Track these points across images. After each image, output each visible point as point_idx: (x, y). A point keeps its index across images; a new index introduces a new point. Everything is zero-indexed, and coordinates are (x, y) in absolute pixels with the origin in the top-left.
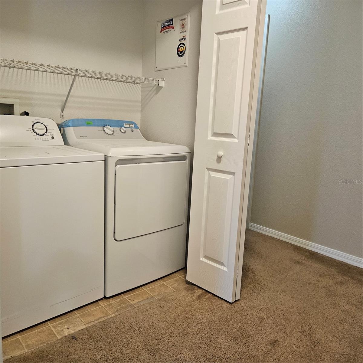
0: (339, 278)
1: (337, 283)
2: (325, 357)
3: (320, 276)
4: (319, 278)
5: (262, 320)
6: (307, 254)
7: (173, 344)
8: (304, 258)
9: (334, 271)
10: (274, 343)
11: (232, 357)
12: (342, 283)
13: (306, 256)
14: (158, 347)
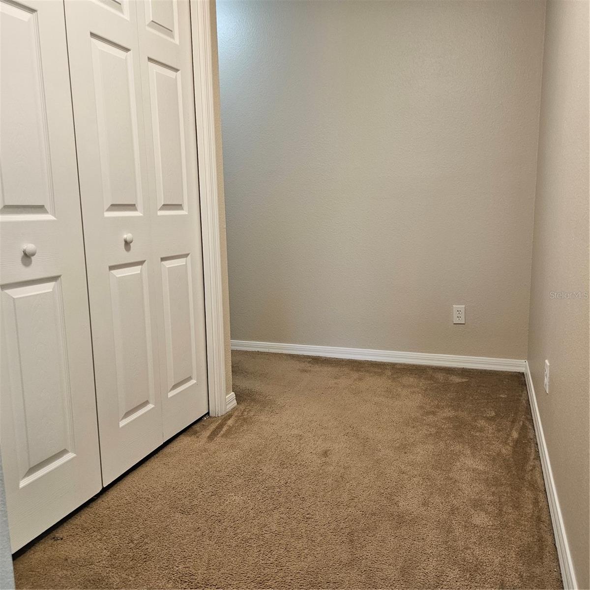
0: (355, 375)
1: (355, 380)
2: (380, 448)
3: (336, 378)
4: (336, 381)
5: (300, 437)
6: (309, 360)
7: (210, 494)
8: (308, 365)
9: (346, 370)
10: (325, 453)
11: (289, 480)
12: (360, 379)
13: (309, 362)
14: (193, 503)
